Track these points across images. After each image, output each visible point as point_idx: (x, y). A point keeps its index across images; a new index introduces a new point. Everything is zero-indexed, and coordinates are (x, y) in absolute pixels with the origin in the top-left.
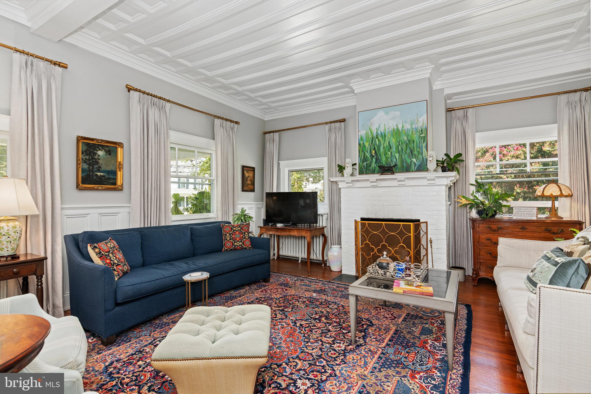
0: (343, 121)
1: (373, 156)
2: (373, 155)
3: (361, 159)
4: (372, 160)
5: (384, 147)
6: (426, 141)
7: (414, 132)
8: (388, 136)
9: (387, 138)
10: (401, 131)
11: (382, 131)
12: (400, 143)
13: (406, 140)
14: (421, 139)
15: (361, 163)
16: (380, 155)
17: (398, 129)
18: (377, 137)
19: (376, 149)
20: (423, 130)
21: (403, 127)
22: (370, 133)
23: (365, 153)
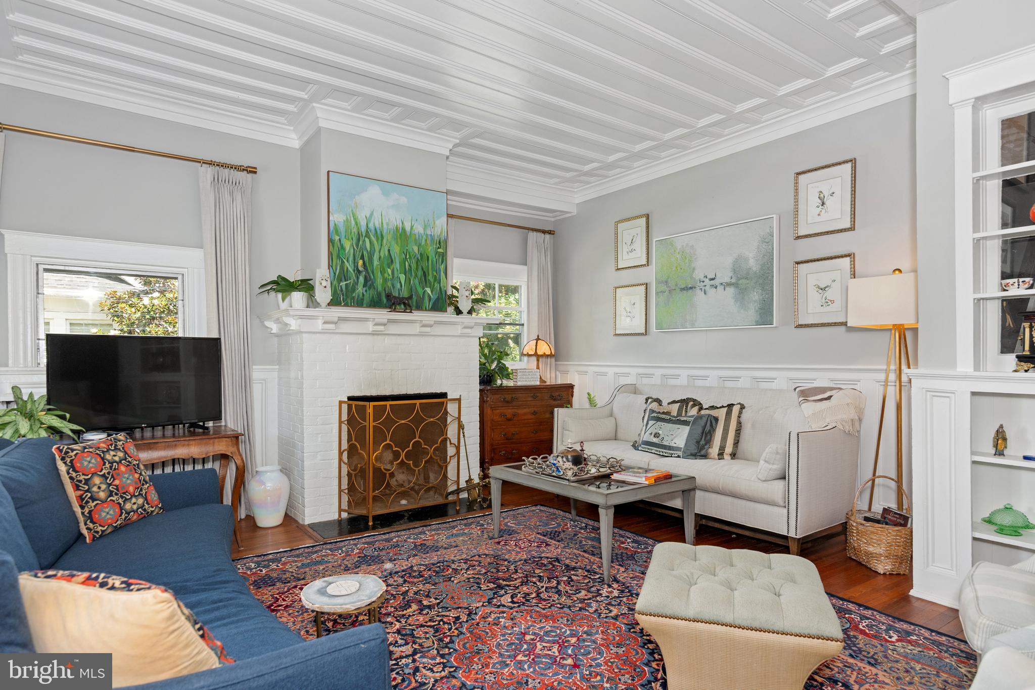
0: (252, 171)
1: (359, 272)
2: (361, 269)
3: (335, 274)
4: (358, 278)
5: (380, 258)
6: (445, 261)
7: (428, 242)
8: (388, 238)
9: (385, 241)
10: (408, 234)
11: (377, 225)
12: (408, 257)
13: (417, 252)
14: (439, 256)
15: (335, 282)
16: (373, 272)
17: (404, 229)
18: (367, 235)
19: (366, 258)
20: (441, 241)
21: (412, 227)
22: (353, 222)
23: (343, 262)
